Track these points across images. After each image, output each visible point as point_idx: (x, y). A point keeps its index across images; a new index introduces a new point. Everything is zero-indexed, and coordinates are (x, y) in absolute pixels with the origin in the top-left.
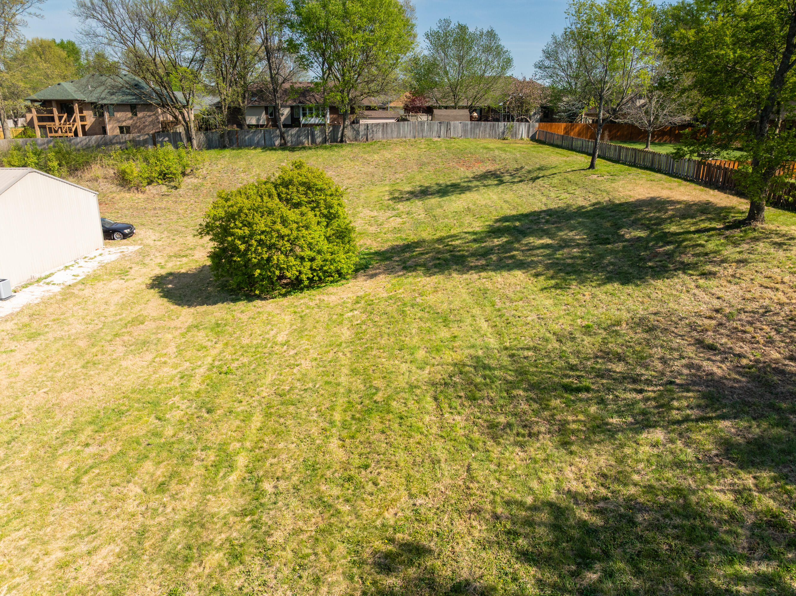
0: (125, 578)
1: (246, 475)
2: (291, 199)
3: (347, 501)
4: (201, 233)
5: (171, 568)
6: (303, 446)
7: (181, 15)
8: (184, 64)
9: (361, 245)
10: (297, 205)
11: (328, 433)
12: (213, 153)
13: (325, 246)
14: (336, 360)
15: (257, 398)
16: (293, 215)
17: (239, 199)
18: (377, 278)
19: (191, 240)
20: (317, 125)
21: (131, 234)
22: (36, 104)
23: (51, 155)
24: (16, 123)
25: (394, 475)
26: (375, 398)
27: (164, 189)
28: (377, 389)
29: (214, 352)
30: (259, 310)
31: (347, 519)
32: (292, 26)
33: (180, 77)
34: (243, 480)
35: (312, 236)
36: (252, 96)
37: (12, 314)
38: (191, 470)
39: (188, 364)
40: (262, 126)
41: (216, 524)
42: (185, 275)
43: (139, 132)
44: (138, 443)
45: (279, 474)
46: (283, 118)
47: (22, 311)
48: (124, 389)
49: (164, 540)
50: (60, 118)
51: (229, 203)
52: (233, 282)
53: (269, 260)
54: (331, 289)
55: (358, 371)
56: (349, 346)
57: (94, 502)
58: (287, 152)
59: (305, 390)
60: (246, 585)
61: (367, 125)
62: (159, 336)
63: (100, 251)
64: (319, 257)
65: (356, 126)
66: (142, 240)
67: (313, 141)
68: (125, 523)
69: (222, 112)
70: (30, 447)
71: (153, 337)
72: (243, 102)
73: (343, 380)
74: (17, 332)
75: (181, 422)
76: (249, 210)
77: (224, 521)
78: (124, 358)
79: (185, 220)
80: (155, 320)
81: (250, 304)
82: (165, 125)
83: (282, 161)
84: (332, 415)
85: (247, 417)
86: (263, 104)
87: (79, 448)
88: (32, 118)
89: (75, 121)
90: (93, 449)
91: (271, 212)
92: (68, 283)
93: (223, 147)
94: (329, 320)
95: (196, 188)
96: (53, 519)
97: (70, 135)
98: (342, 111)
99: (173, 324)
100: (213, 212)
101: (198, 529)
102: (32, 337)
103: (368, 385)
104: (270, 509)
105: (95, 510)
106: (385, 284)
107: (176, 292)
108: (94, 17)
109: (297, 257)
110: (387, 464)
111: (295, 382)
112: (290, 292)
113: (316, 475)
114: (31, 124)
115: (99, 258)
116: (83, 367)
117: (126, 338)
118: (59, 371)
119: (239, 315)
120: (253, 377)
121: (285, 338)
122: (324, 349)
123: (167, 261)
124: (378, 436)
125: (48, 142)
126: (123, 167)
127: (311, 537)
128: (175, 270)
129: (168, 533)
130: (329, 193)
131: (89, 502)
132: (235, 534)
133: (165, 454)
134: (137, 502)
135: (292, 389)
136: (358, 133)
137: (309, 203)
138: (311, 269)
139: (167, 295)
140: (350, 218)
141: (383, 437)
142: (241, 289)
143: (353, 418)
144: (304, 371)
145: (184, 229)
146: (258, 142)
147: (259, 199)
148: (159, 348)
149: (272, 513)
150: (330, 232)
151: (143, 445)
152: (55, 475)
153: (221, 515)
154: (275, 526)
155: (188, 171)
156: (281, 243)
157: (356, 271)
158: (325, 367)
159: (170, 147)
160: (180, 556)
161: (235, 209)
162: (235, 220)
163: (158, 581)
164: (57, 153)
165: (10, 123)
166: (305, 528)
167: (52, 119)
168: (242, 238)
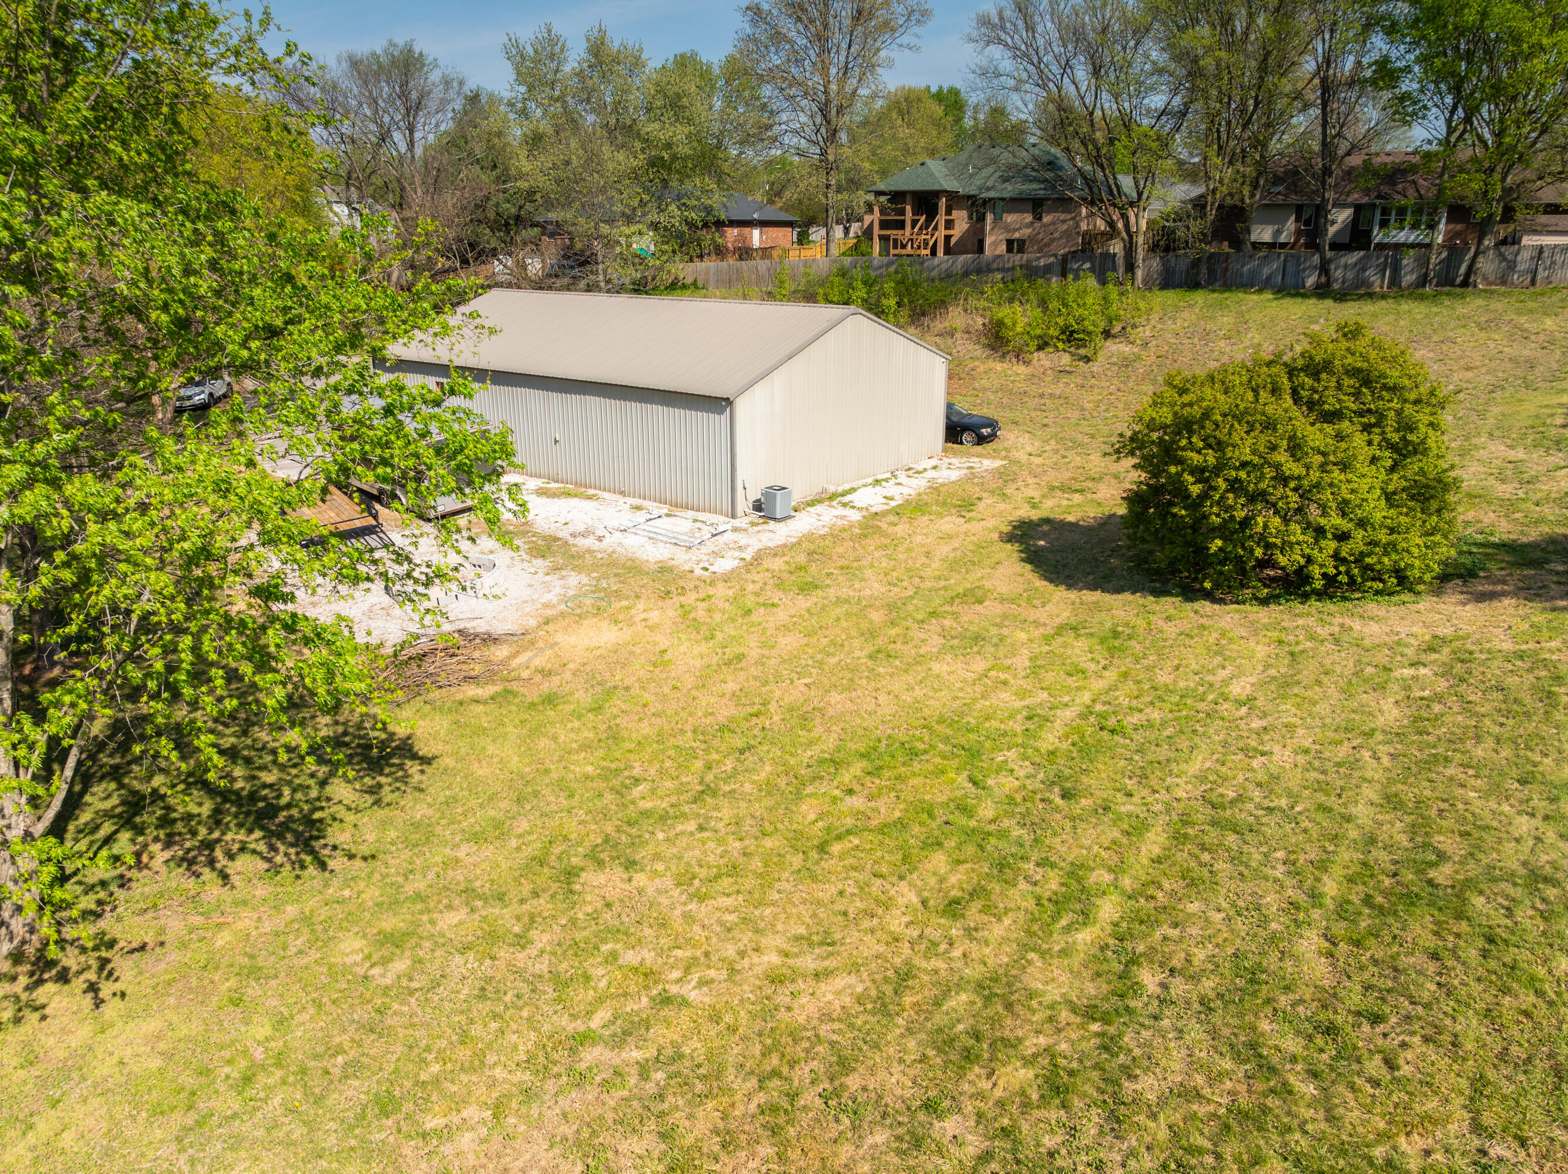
0: (861, 1043)
1: (1111, 941)
2: (1321, 402)
3: (1315, 1075)
4: (1118, 452)
5: (938, 1060)
6: (1238, 923)
7: (1156, 25)
8: (1145, 122)
9: (1467, 523)
10: (1332, 417)
11: (1301, 916)
12: (1171, 296)
13: (1378, 511)
14: (1354, 764)
15: (1163, 796)
16: (1319, 435)
17: (1208, 391)
18: (1495, 604)
19: (1096, 462)
20: (1412, 246)
21: (993, 436)
22: (883, 199)
23: (889, 286)
24: (847, 231)
25: (1443, 1063)
26: (1432, 874)
27: (1066, 359)
28: (1442, 856)
29: (1097, 685)
30: (1204, 621)
31: (1308, 1113)
32: (1392, 30)
33: (1133, 146)
34: (1102, 949)
35: (1354, 486)
36: (1274, 184)
37: (785, 546)
38: (1010, 893)
39: (1044, 695)
40: (1283, 246)
41: (1034, 1012)
42: (1073, 526)
43: (1040, 250)
44: (930, 815)
45: (1177, 962)
46: (1332, 230)
47: (799, 543)
48: (927, 712)
49: (937, 1004)
50: (914, 223)
51: (1186, 399)
52: (1161, 557)
53: (1246, 522)
54: (1372, 607)
55: (1401, 803)
56: (1390, 742)
57: (841, 893)
58: (1329, 303)
59: (1270, 810)
60: (1063, 1152)
61: (1541, 250)
62: (1005, 631)
63: (934, 462)
64: (1359, 534)
65: (1508, 251)
66: (1008, 450)
67: (1394, 282)
68: (881, 948)
69: (1203, 216)
70: (768, 768)
71: (994, 631)
72: (1252, 196)
73: (1362, 811)
74: (785, 575)
75: (1011, 800)
76: (1225, 415)
77: (1049, 1012)
78: (938, 657)
79: (1094, 422)
80: (1002, 600)
81: (1188, 606)
82: (1090, 239)
83: (1313, 320)
84: (1317, 880)
85: (1137, 829)
86: (1294, 199)
87: (837, 792)
88: (872, 223)
89: (935, 228)
90: (857, 802)
91: (1269, 425)
92: (874, 510)
93: (1193, 284)
94: (1355, 674)
95: (1126, 363)
96: (776, 896)
97: (924, 252)
98: (1481, 214)
99: (1033, 615)
100: (1151, 413)
101: (1000, 1008)
102: (806, 589)
103: (1419, 839)
104: (1142, 1025)
105: (839, 907)
106: (1514, 621)
107: (1050, 556)
108: (1000, 41)
109: (1308, 526)
110: (1429, 1031)
111: (1251, 786)
112: (1278, 596)
113: (1254, 994)
114: (868, 233)
115: (931, 474)
116: (870, 657)
117: (947, 623)
118: (833, 655)
119: (1161, 623)
120: (1164, 753)
121: (1248, 689)
122: (1331, 734)
123: (1044, 496)
124: (1418, 959)
125: (889, 264)
126: (1000, 315)
127: (1214, 1115)
128: (1057, 516)
129: (946, 993)
130: (1412, 396)
131: (833, 890)
132: (1063, 1046)
133: (971, 849)
134: (906, 919)
135: (1240, 798)
136: (1512, 266)
137: (1361, 414)
138: (1336, 556)
139: (1034, 558)
140: (1451, 458)
141: (1432, 967)
142: (1174, 572)
143: (1368, 900)
144: (1274, 770)
145: (1087, 440)
146: (1269, 278)
147: (1250, 395)
148: (1000, 654)
149: (1146, 1034)
150: (1396, 482)
151: (939, 821)
152: (795, 826)
153: (1048, 999)
154: (1146, 1063)
155: (1117, 328)
156: (1279, 492)
157: (1444, 578)
158: (1324, 772)
159: (1092, 282)
160: (957, 1044)
161: (1196, 412)
162: (1191, 432)
163: (912, 1072)
164: (898, 283)
165: (838, 232)
166: (1206, 1092)
167: (901, 225)
168: (1199, 473)
